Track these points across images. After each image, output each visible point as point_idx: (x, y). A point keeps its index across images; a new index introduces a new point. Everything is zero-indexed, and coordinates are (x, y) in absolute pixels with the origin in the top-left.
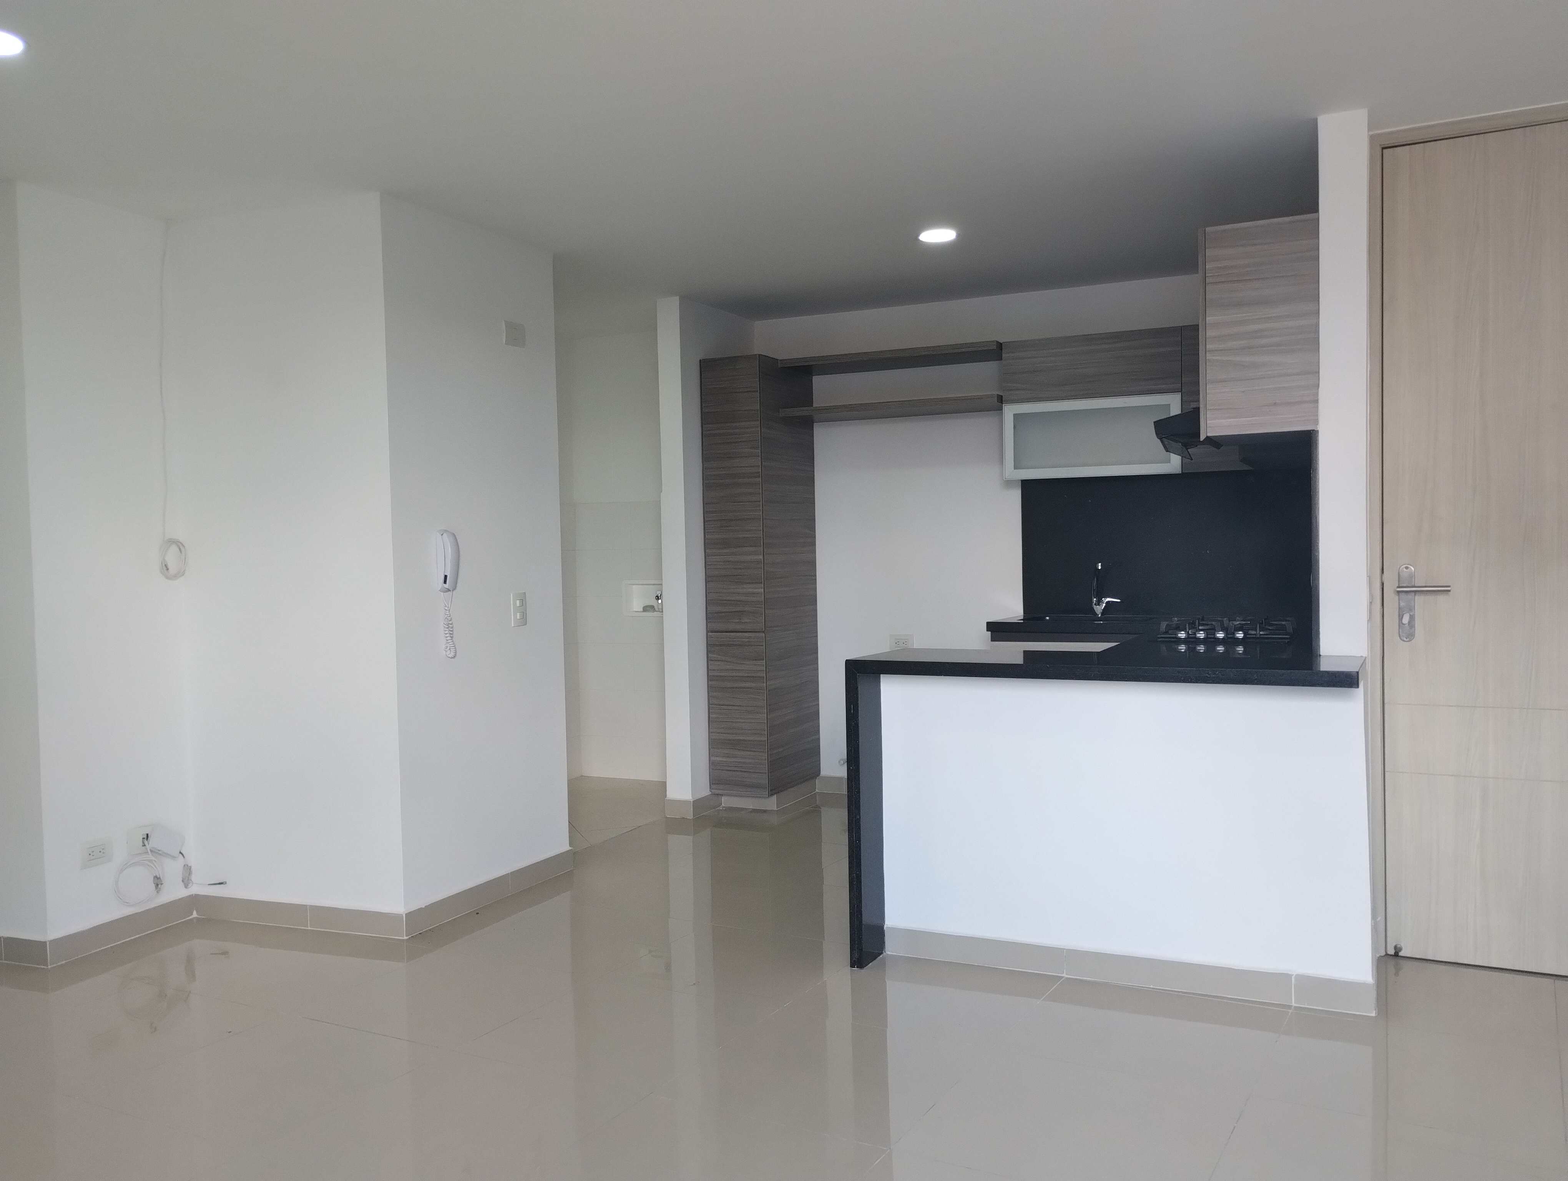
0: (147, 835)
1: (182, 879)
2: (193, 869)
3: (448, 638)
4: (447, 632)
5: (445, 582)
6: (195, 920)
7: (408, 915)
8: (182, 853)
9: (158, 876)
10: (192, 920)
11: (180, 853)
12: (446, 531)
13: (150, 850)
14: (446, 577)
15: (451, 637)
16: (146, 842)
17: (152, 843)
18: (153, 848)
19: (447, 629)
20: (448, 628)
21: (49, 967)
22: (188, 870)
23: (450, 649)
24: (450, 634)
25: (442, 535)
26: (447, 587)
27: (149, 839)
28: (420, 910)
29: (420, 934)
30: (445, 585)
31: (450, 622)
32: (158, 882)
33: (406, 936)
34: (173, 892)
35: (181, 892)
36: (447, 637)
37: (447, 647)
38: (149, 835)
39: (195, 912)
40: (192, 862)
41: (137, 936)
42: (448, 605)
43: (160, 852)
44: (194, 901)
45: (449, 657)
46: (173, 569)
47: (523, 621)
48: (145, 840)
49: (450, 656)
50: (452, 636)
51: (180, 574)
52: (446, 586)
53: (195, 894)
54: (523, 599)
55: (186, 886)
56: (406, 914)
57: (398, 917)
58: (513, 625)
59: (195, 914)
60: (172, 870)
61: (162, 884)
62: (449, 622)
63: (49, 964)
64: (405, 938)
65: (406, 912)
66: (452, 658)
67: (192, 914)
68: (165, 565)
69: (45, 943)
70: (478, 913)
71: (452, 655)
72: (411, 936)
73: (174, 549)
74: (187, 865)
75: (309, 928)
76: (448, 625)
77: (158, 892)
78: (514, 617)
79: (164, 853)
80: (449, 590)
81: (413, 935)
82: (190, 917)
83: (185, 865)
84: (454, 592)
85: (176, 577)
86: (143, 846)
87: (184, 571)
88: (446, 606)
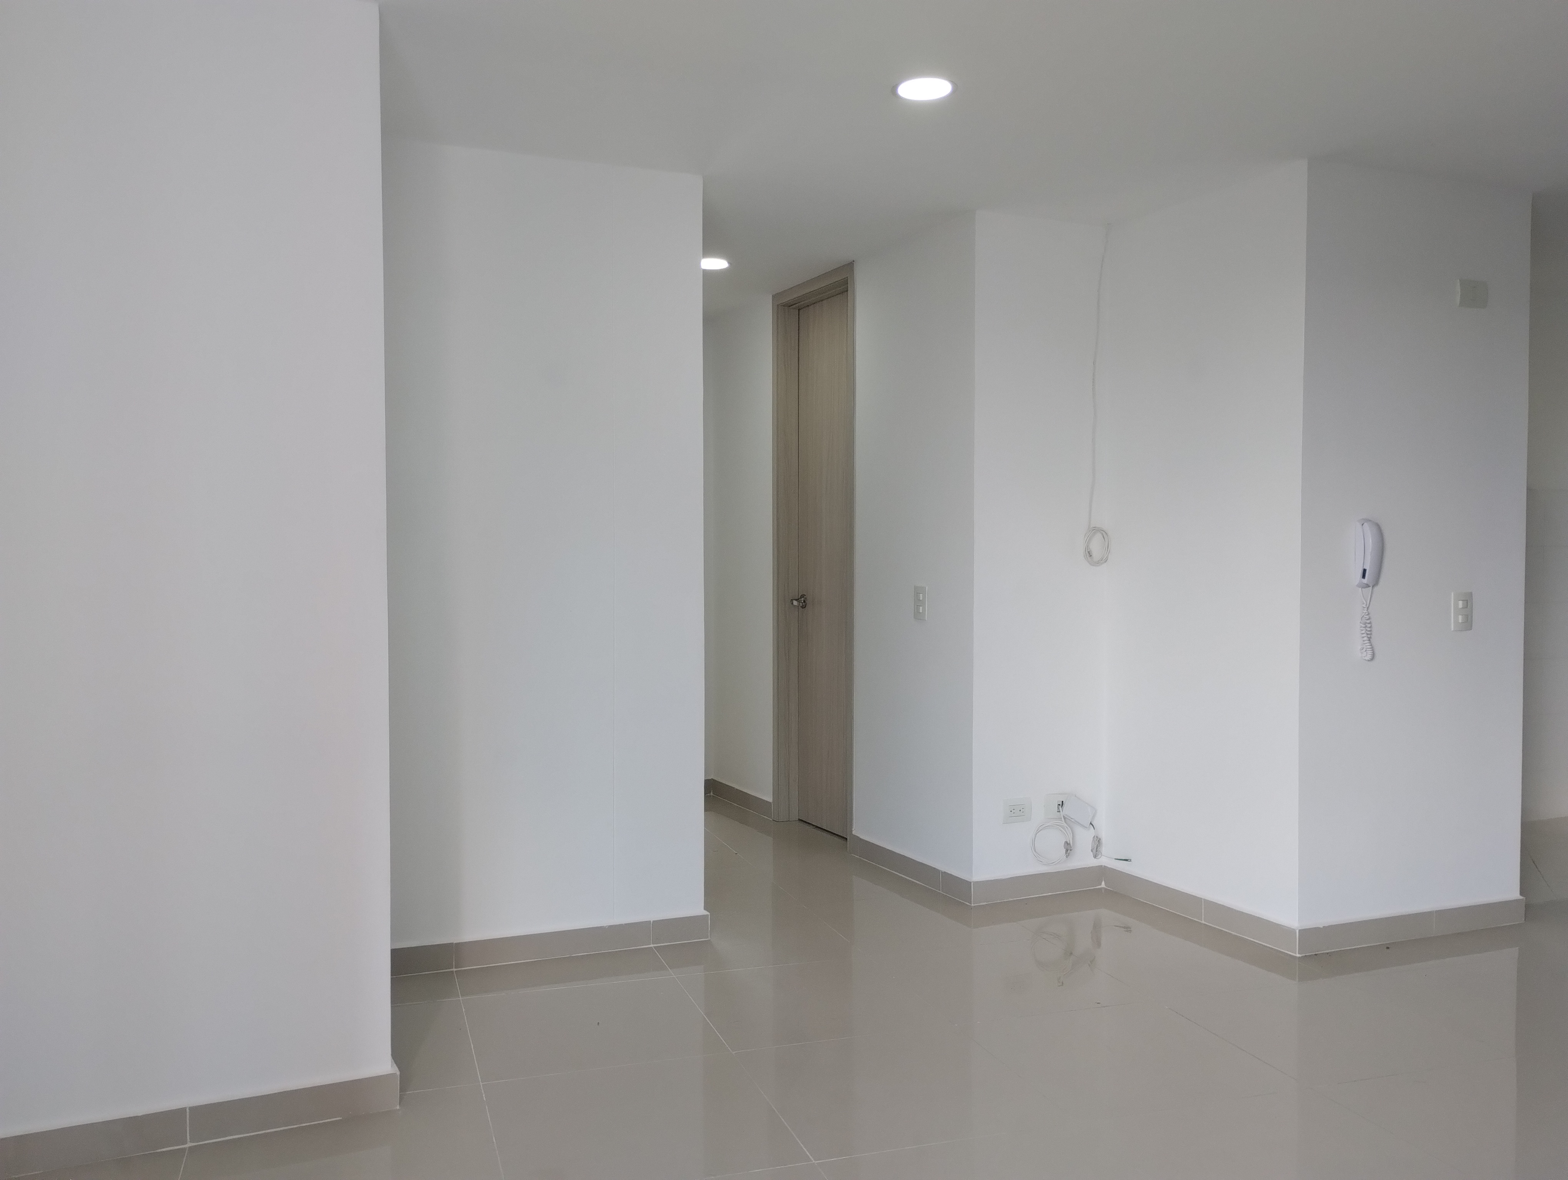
0: (1063, 802)
1: (1091, 849)
2: (1104, 841)
3: (1365, 639)
4: (1363, 632)
5: (1364, 576)
6: (1103, 891)
7: (1303, 932)
8: (1093, 824)
9: (1069, 842)
10: (1101, 889)
11: (1091, 824)
12: (1368, 520)
13: (1064, 817)
14: (1365, 571)
15: (1368, 638)
16: (1060, 808)
17: (1066, 810)
18: (1066, 815)
19: (1364, 629)
20: (1365, 627)
21: (973, 905)
22: (1098, 842)
23: (1366, 651)
24: (1367, 634)
25: (1363, 525)
26: (1366, 583)
27: (1063, 806)
28: (1317, 929)
29: (1316, 955)
30: (1363, 579)
31: (1368, 621)
32: (1069, 848)
33: (1299, 953)
34: (1083, 859)
35: (1091, 862)
36: (1363, 637)
37: (1363, 648)
38: (1064, 802)
39: (1103, 883)
40: (1104, 836)
41: (1050, 894)
42: (1367, 602)
43: (1072, 820)
44: (1103, 872)
45: (1366, 660)
46: (1097, 554)
47: (1468, 624)
48: (1060, 807)
49: (1366, 658)
50: (1369, 636)
51: (1104, 560)
52: (1365, 581)
53: (1104, 866)
54: (1468, 600)
55: (1095, 857)
56: (1300, 930)
57: (1291, 931)
58: (1452, 630)
59: (1103, 885)
60: (1084, 839)
61: (1071, 850)
62: (1366, 621)
63: (972, 903)
64: (1298, 955)
65: (1300, 929)
66: (1369, 661)
67: (1101, 885)
68: (1089, 552)
69: (971, 883)
70: (1388, 948)
71: (1369, 657)
72: (1305, 955)
73: (1098, 536)
74: (1097, 837)
75: (1203, 922)
76: (1365, 624)
77: (1067, 857)
78: (1454, 619)
79: (1076, 821)
80: (1367, 586)
81: (1307, 954)
82: (1099, 887)
83: (1094, 837)
84: (1376, 589)
85: (1098, 563)
86: (1058, 812)
87: (1107, 557)
88: (1364, 604)
